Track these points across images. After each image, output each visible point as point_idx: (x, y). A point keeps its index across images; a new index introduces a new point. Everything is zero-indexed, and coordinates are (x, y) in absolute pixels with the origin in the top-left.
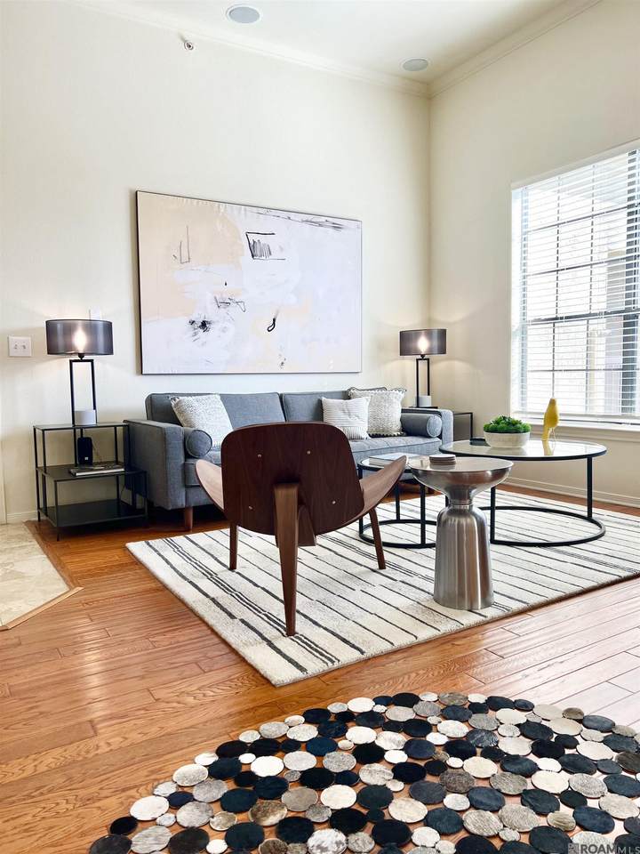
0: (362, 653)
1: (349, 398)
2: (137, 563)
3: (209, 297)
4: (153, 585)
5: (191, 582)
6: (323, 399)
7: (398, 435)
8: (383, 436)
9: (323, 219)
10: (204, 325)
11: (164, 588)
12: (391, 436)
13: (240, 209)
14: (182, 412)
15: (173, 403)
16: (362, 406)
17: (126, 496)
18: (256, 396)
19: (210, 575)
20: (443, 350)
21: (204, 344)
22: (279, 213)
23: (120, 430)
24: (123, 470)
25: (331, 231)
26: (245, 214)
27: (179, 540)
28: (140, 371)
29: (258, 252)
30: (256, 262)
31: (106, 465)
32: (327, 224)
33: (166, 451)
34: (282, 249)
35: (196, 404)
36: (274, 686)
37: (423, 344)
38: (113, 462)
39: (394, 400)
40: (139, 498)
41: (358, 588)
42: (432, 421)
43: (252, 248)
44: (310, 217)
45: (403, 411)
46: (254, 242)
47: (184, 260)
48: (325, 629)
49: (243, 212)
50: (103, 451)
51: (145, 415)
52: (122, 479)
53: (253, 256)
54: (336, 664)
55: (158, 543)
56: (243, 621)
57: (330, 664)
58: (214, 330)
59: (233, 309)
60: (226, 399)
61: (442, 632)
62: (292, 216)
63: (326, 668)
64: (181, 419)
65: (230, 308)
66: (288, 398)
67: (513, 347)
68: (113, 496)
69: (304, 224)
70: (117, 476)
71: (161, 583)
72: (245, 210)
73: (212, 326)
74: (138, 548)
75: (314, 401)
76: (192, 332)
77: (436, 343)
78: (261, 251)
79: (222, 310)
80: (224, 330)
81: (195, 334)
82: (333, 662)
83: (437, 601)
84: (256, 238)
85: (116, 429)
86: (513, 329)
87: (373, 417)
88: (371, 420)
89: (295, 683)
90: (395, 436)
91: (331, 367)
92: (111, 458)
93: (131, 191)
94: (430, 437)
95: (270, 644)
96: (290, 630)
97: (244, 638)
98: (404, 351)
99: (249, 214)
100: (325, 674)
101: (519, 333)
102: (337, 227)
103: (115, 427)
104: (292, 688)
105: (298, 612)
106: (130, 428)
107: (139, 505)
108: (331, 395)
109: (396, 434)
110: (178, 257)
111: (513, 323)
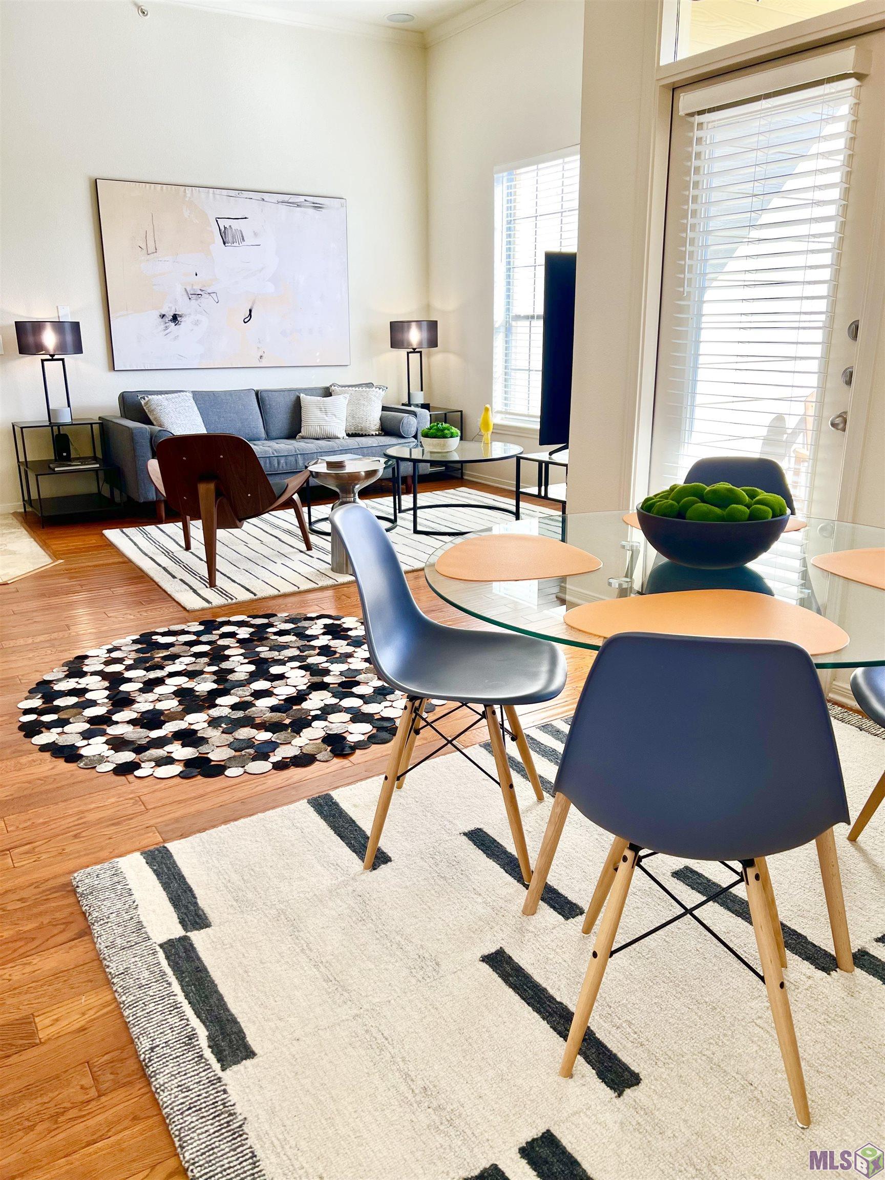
0: (255, 595)
1: (330, 395)
2: (110, 545)
3: (179, 290)
4: (121, 560)
5: (151, 558)
6: (302, 395)
7: (376, 435)
8: (362, 436)
9: (302, 199)
10: (175, 318)
11: (129, 561)
12: (369, 435)
13: (208, 192)
14: (152, 411)
15: (143, 402)
16: (340, 403)
17: (106, 490)
18: (230, 393)
19: (168, 553)
20: (433, 342)
21: (176, 337)
22: (251, 194)
23: (96, 427)
24: (98, 466)
25: (311, 211)
26: (214, 197)
27: (151, 529)
28: (112, 368)
29: (229, 238)
30: (229, 249)
31: (83, 460)
32: (307, 204)
33: (134, 450)
34: (255, 234)
35: (165, 403)
36: (188, 611)
37: (415, 336)
38: (89, 458)
39: (373, 398)
40: (117, 493)
41: (279, 561)
42: (405, 422)
43: (223, 234)
44: (286, 198)
45: (384, 409)
46: (225, 228)
47: (150, 251)
48: (239, 584)
49: (211, 195)
50: (81, 447)
51: (118, 413)
52: (101, 474)
53: (224, 243)
54: (234, 601)
55: (131, 531)
56: (181, 580)
57: (230, 600)
58: (185, 322)
59: (206, 301)
60: (198, 396)
61: (320, 585)
62: (266, 196)
63: (226, 602)
64: (151, 418)
65: (202, 299)
66: (264, 394)
67: (495, 344)
68: (94, 490)
69: (280, 205)
70: (96, 471)
71: (128, 558)
72: (214, 193)
73: (183, 319)
74: (113, 535)
75: (293, 398)
76: (163, 327)
77: (425, 335)
78: (233, 237)
79: (193, 301)
80: (197, 323)
81: (167, 328)
82: (232, 599)
83: (332, 570)
84: (227, 223)
85: (92, 427)
86: (497, 325)
87: (352, 415)
88: (350, 419)
89: (203, 609)
90: (372, 435)
91: (318, 360)
92: (88, 453)
93: (90, 179)
94: (404, 437)
95: (195, 591)
96: (212, 583)
97: (178, 588)
98: (396, 342)
99: (218, 197)
100: (225, 606)
101: (503, 329)
102: (317, 207)
103: (91, 424)
104: (201, 612)
105: (219, 571)
106: (104, 425)
107: (117, 499)
108: (310, 391)
109: (374, 433)
110: (144, 246)
111: (496, 318)
